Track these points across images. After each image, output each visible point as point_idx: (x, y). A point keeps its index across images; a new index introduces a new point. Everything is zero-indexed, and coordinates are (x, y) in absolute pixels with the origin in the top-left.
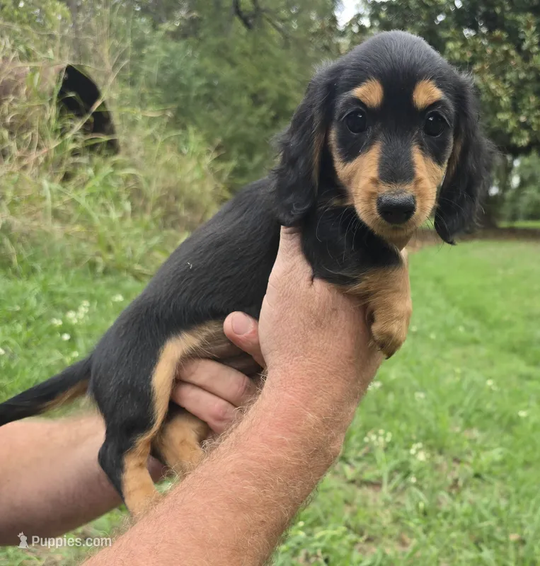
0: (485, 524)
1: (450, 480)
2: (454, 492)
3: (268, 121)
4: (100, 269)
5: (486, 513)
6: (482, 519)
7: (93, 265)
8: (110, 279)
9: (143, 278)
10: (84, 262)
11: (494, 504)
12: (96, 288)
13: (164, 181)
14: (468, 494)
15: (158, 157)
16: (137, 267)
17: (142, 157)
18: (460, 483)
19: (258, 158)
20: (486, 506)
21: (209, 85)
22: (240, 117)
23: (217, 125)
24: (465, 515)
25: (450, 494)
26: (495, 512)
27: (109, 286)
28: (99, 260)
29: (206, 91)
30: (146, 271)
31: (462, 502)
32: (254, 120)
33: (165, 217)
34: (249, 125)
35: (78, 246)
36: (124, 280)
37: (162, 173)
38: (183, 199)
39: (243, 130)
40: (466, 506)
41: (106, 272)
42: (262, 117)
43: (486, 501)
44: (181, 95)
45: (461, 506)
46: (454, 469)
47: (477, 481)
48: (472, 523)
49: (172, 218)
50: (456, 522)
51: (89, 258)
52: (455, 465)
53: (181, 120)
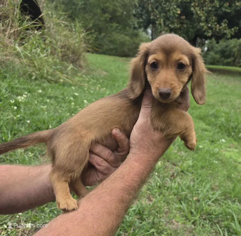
0: (184, 193)
1: (171, 173)
2: (172, 178)
3: (108, 19)
4: (33, 78)
5: (184, 188)
6: (183, 190)
7: (31, 76)
8: (37, 82)
9: (52, 82)
10: (27, 74)
11: (188, 184)
12: (31, 86)
13: (63, 42)
14: (178, 179)
15: (61, 32)
16: (49, 77)
17: (55, 32)
18: (175, 175)
19: (103, 35)
20: (185, 185)
21: (85, 4)
22: (96, 17)
23: (87, 20)
24: (176, 189)
25: (171, 179)
26: (188, 188)
27: (37, 85)
28: (34, 74)
29: (83, 6)
30: (53, 79)
31: (175, 182)
32: (102, 19)
33: (63, 56)
34: (100, 20)
35: (25, 67)
36: (44, 82)
37: (63, 39)
38: (71, 50)
39: (97, 22)
40: (176, 184)
41: (36, 79)
42: (106, 18)
43: (185, 182)
44: (74, 7)
45: (175, 185)
46: (173, 168)
47: (182, 174)
48: (178, 192)
49: (66, 57)
50: (172, 192)
51: (29, 73)
52: (173, 166)
53: (72, 17)
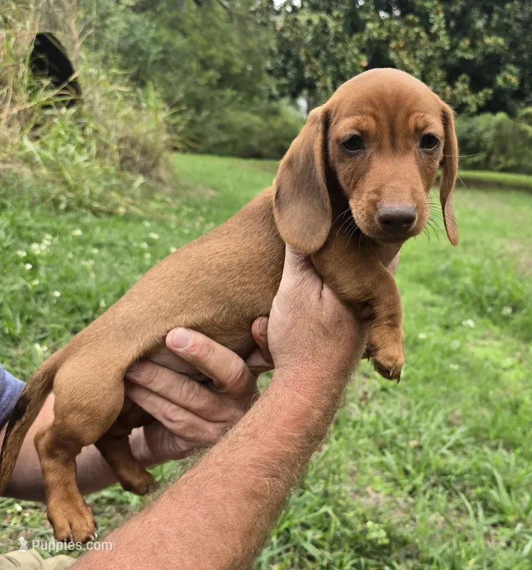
0: (388, 432)
1: (360, 393)
2: (363, 403)
3: (214, 82)
4: (62, 206)
5: (389, 422)
6: (386, 427)
7: (56, 203)
8: (71, 215)
9: (100, 214)
10: (49, 200)
11: (396, 415)
12: (58, 223)
13: (123, 131)
14: (375, 405)
15: (118, 111)
16: (96, 205)
17: (104, 111)
18: (369, 395)
19: (205, 113)
20: (390, 416)
21: (164, 52)
22: (189, 79)
23: (170, 84)
24: (372, 424)
25: (360, 406)
26: (398, 422)
27: (70, 221)
28: (63, 198)
29: (161, 56)
30: (103, 208)
31: (369, 412)
32: (202, 81)
33: (122, 161)
34: (197, 85)
35: (44, 185)
36: (84, 215)
37: (121, 124)
38: (138, 147)
39: (193, 89)
40: (373, 415)
41: (68, 209)
42: (210, 79)
43: (389, 411)
44: (140, 59)
45: (369, 416)
46: (364, 383)
47: (383, 393)
48: (377, 431)
49: (129, 163)
50: (363, 430)
51: (53, 196)
52: (365, 380)
53: (139, 80)
